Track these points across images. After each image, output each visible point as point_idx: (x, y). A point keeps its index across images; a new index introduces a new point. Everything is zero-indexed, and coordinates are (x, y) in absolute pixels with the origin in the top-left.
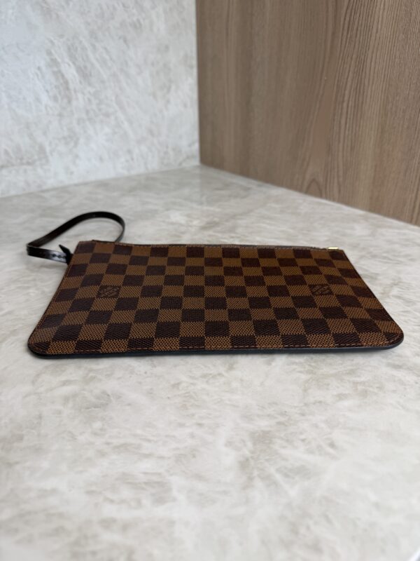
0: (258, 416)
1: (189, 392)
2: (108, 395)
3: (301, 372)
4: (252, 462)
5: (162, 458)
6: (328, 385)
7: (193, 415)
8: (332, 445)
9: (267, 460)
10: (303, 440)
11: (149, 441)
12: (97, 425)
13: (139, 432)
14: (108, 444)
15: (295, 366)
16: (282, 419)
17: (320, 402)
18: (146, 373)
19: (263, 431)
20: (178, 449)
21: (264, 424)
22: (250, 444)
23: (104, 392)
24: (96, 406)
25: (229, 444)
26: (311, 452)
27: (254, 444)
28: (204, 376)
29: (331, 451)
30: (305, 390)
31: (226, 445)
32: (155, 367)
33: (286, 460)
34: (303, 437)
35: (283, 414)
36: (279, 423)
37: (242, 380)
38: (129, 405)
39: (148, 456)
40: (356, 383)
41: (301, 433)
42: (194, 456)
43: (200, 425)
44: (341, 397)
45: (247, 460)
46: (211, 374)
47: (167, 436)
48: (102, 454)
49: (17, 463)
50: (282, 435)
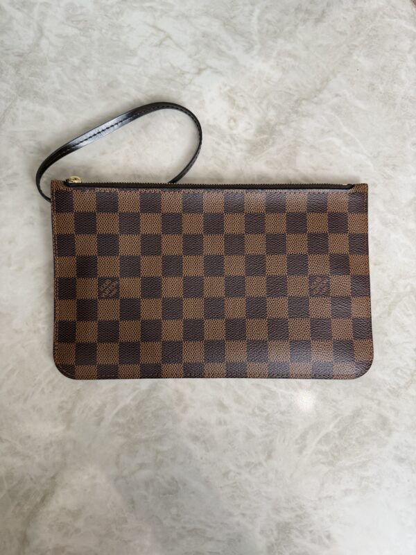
0: (285, 508)
1: (235, 483)
2: (177, 482)
3: (324, 463)
4: (275, 547)
5: (219, 541)
6: (341, 479)
7: (239, 505)
8: (328, 537)
9: (285, 546)
10: (311, 532)
11: (210, 527)
12: (174, 511)
13: (203, 518)
14: (184, 528)
15: (320, 456)
16: (300, 512)
17: (330, 497)
18: (202, 458)
19: (285, 522)
20: (229, 534)
21: (286, 516)
22: (275, 533)
23: (173, 479)
24: (170, 493)
25: (262, 532)
26: (313, 541)
27: (279, 533)
28: (248, 465)
29: (327, 541)
30: (322, 484)
31: (260, 533)
32: (208, 451)
33: (296, 546)
34: (311, 529)
35: (301, 508)
36: (297, 516)
37: (277, 471)
38: (193, 493)
39: (211, 539)
40: (362, 478)
41: (311, 526)
42: (239, 541)
43: (244, 515)
44: (347, 492)
45: (273, 545)
46: (253, 463)
47: (222, 523)
48: (181, 537)
49: (130, 541)
50: (297, 527)
